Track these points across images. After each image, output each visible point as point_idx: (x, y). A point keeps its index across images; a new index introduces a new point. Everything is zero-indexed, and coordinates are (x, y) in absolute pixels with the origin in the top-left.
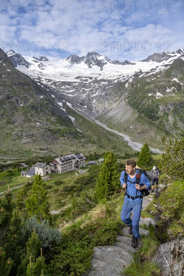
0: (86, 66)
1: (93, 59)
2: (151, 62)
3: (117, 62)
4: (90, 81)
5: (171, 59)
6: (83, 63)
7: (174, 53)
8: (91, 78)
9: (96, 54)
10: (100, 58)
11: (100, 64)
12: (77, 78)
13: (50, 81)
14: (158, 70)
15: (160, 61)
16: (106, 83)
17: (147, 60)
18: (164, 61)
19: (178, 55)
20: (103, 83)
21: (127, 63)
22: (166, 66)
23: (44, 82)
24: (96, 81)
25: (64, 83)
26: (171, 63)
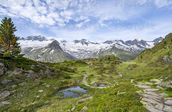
0: (81, 44)
1: (84, 41)
2: (106, 44)
3: (93, 43)
4: (83, 51)
5: (113, 43)
6: (80, 43)
7: (114, 41)
8: (84, 50)
9: (85, 40)
10: (86, 41)
11: (87, 44)
12: (79, 50)
13: (69, 51)
14: (108, 48)
15: (109, 44)
16: (89, 52)
17: (105, 43)
18: (111, 44)
19: (116, 42)
20: (88, 52)
21: (97, 43)
22: (111, 46)
23: (67, 52)
24: (86, 51)
25: (74, 52)
26: (113, 45)
